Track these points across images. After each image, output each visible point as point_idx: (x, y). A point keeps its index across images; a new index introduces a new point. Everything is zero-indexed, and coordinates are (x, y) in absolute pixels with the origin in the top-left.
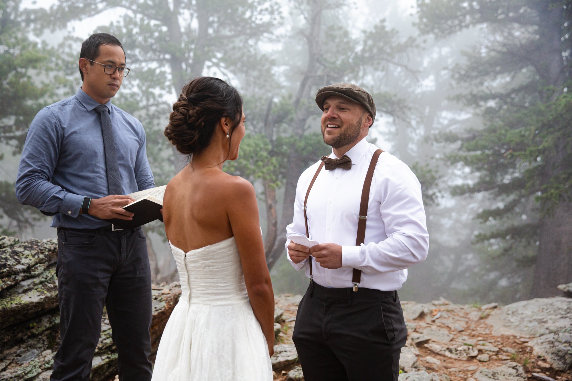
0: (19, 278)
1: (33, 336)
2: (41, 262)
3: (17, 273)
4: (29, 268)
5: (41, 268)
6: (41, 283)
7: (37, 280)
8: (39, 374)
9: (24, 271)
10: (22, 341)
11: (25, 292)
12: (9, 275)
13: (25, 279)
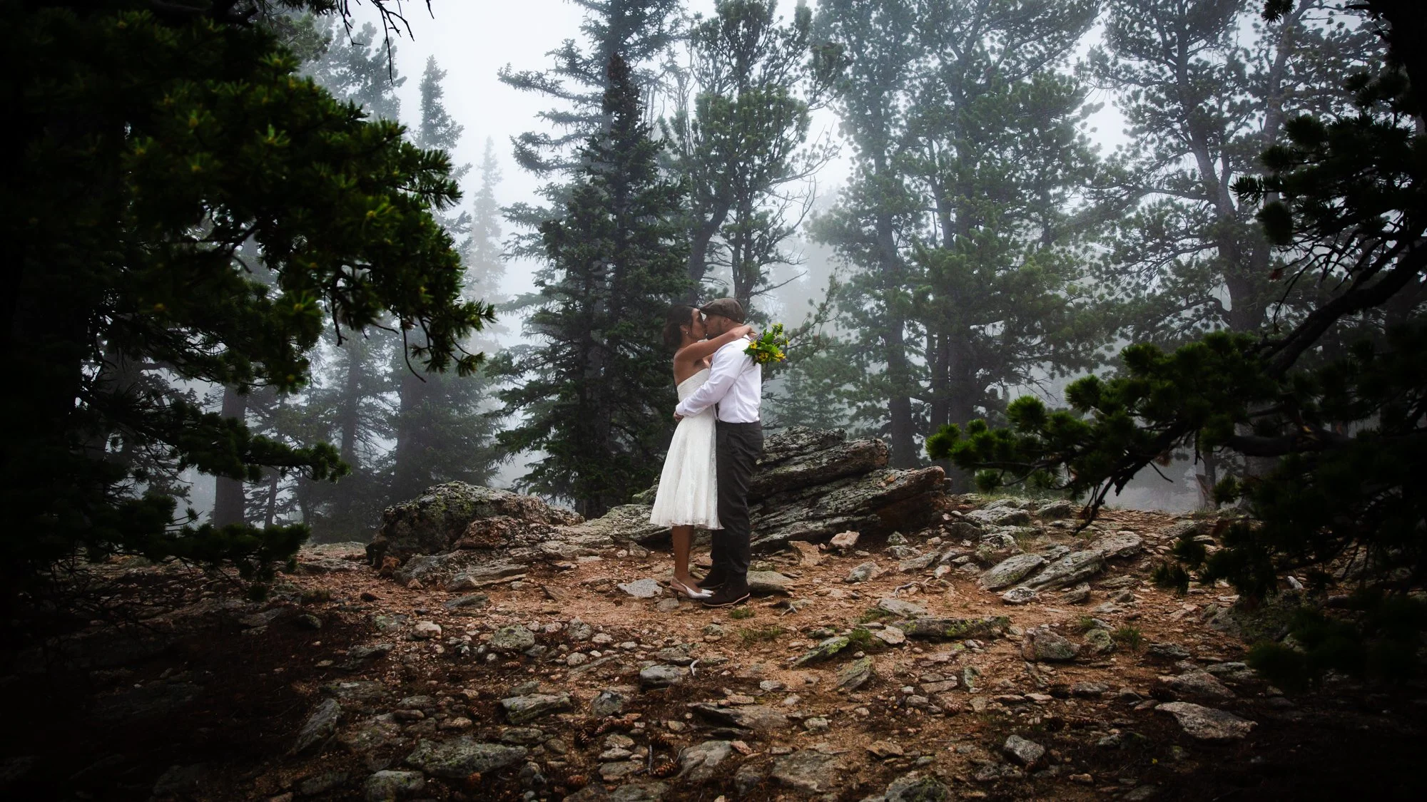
0: (791, 454)
1: (803, 498)
2: (813, 443)
3: (790, 450)
4: (801, 447)
5: (812, 448)
6: (810, 459)
7: (807, 457)
8: (792, 522)
9: (796, 449)
10: (794, 501)
11: (796, 464)
12: (782, 450)
13: (796, 455)
